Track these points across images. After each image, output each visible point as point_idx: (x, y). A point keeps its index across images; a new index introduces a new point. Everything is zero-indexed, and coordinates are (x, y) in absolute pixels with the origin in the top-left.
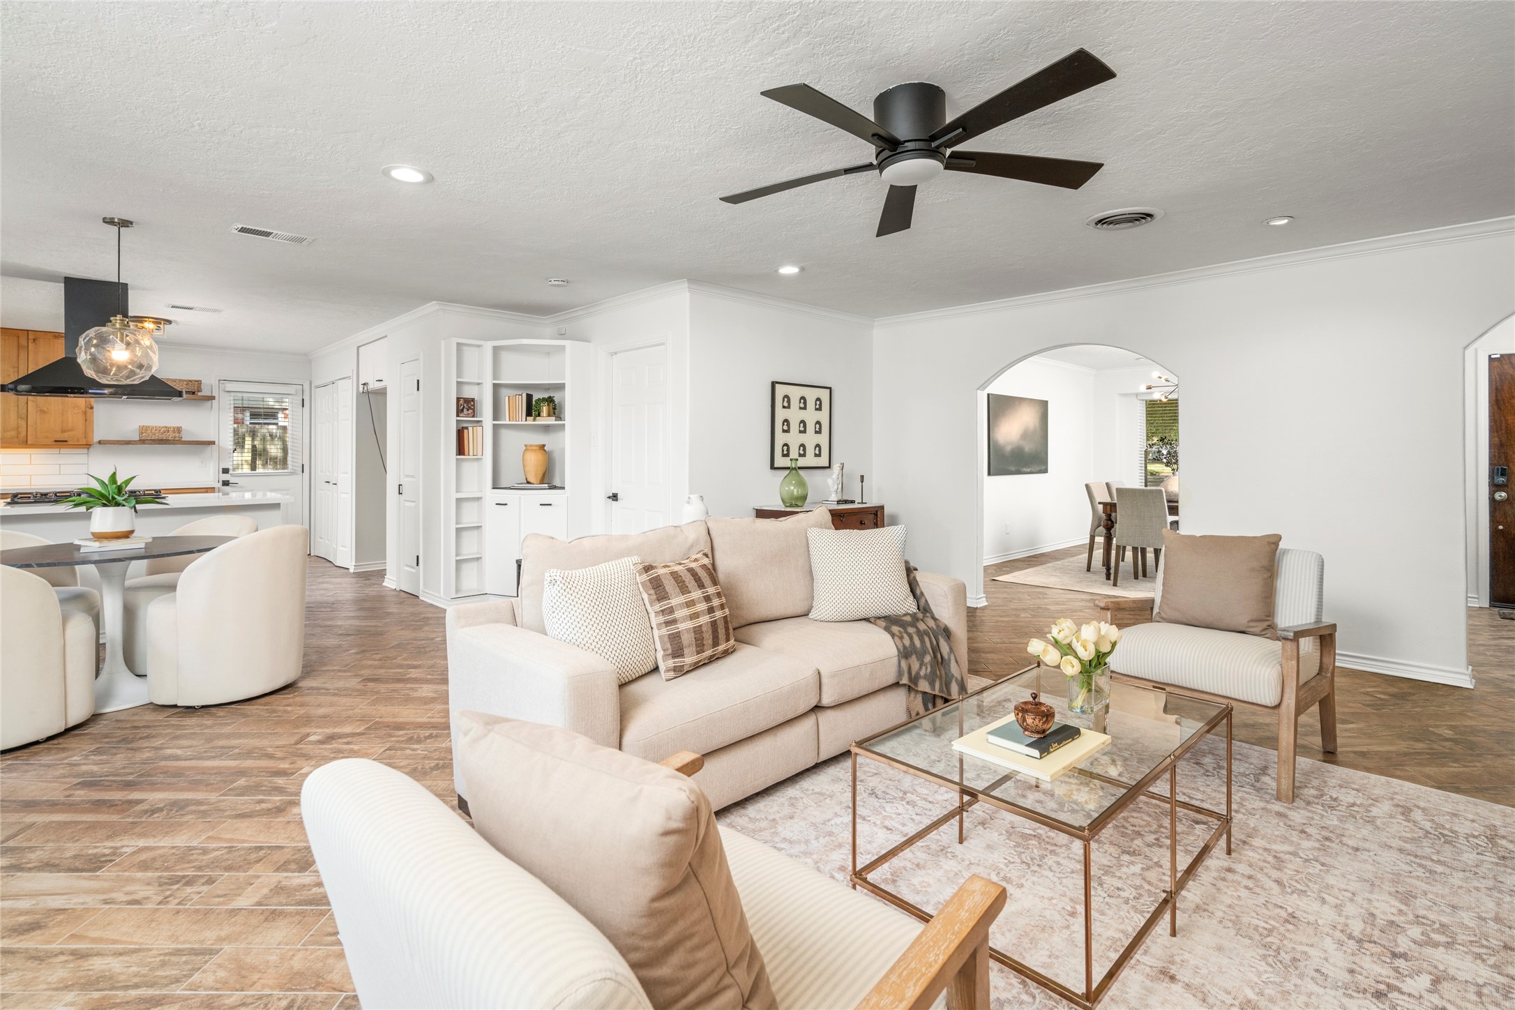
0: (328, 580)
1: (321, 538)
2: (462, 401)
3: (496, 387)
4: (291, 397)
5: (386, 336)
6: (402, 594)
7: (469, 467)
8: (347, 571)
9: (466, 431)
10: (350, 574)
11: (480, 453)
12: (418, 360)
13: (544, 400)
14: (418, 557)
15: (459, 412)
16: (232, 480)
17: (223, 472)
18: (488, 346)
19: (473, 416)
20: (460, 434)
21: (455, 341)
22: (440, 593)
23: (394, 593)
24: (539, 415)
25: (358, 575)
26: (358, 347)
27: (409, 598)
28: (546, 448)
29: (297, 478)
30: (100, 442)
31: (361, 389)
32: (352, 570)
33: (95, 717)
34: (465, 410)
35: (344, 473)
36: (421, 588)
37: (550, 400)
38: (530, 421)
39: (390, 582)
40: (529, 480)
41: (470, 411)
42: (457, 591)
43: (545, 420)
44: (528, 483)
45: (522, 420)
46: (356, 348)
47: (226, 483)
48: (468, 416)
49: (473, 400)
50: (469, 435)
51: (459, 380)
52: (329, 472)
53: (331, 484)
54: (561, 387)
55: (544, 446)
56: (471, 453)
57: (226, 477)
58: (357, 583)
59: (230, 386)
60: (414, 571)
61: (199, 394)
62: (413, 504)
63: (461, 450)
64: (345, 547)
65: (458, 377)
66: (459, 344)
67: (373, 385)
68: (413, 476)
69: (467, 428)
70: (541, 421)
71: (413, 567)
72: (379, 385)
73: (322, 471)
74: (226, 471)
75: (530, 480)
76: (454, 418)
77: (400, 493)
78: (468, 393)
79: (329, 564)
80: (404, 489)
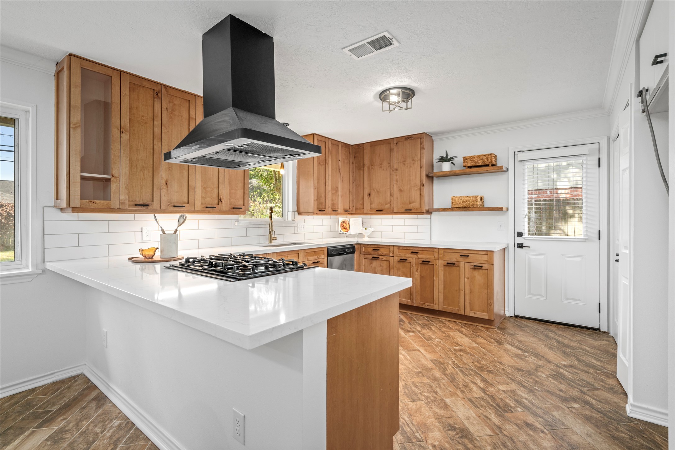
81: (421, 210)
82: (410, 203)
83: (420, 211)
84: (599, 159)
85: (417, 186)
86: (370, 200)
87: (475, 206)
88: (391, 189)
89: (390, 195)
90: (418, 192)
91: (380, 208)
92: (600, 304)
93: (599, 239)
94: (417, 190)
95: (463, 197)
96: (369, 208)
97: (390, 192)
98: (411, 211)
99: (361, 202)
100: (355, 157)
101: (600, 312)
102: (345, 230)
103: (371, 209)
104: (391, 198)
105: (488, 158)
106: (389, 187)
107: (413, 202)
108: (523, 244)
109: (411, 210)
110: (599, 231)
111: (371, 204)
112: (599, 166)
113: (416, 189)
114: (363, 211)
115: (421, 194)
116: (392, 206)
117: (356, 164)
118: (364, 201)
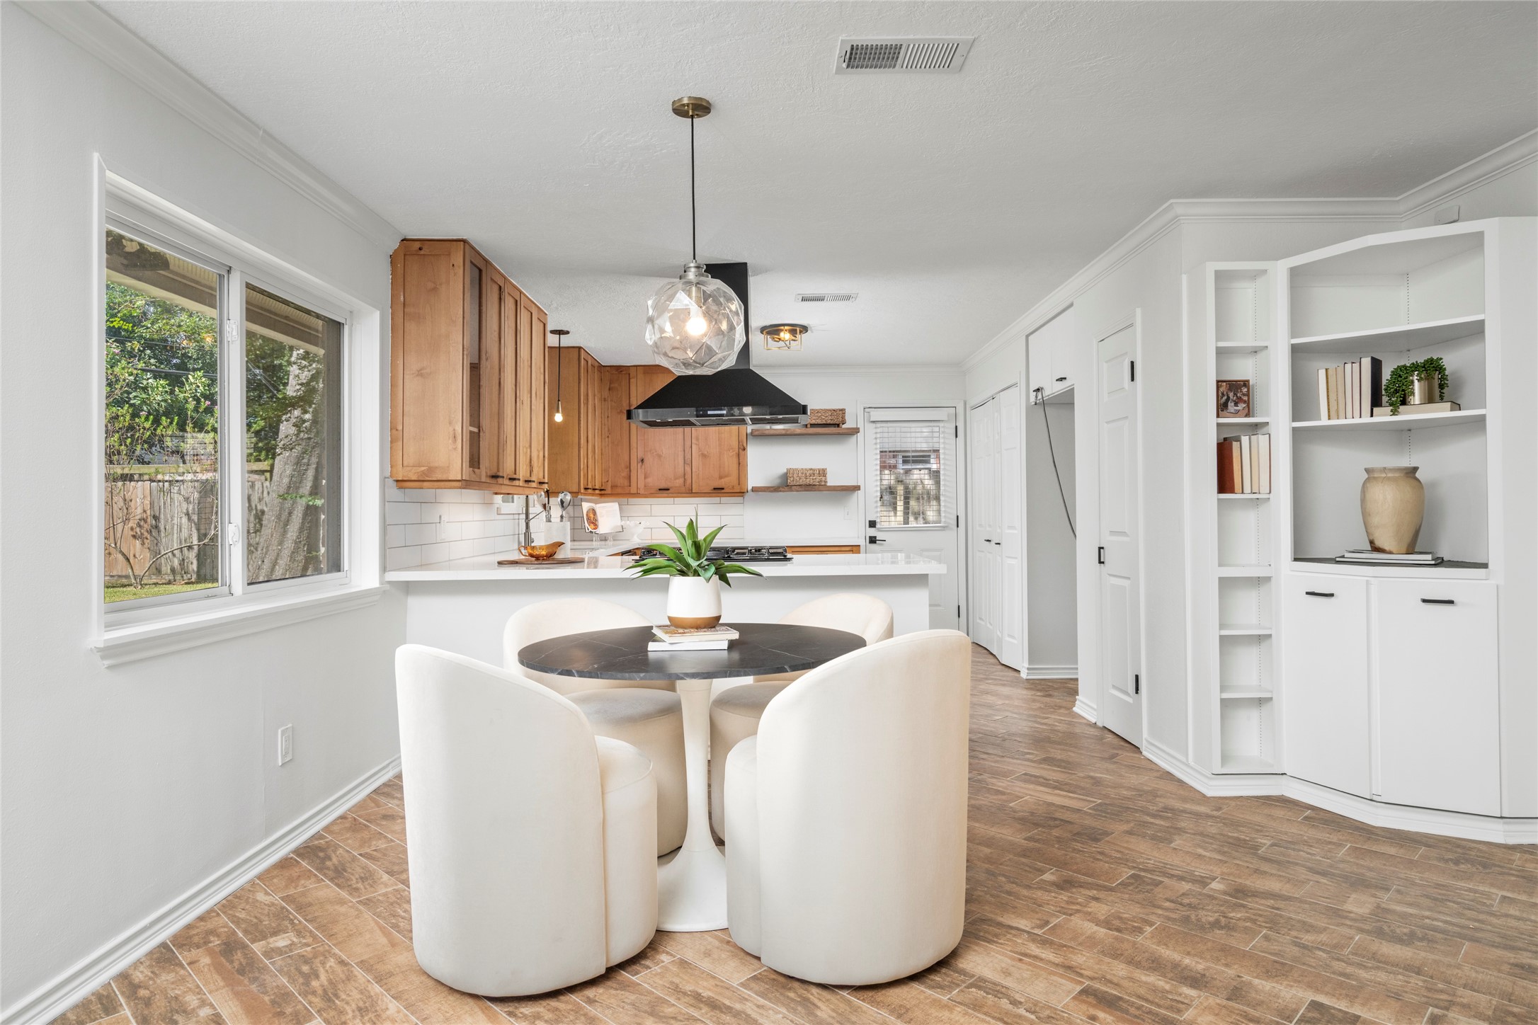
0: (993, 687)
1: (980, 619)
2: (1224, 388)
3: (1298, 352)
4: (941, 424)
5: (1071, 305)
6: (1110, 737)
7: (1245, 521)
8: (1015, 674)
9: (1235, 445)
10: (1020, 680)
11: (1265, 488)
12: (1131, 325)
13: (1415, 367)
14: (1137, 677)
15: (1222, 407)
16: (879, 536)
17: (870, 526)
18: (1280, 270)
19: (1248, 415)
20: (1224, 452)
21: (1212, 267)
22: (1187, 756)
23: (1092, 731)
24: (1404, 402)
25: (1034, 685)
26: (1027, 336)
27: (1121, 748)
28: (1417, 475)
29: (951, 534)
30: (755, 490)
31: (1032, 399)
32: (1024, 675)
33: (659, 938)
34: (1231, 405)
35: (1010, 527)
36: (1145, 735)
37: (1432, 369)
38: (1383, 416)
39: (1087, 708)
40: (1378, 543)
41: (1241, 406)
42: (1225, 758)
43: (1417, 412)
44: (1376, 549)
45: (1359, 414)
46: (1024, 337)
47: (873, 540)
48: (1236, 414)
49: (1246, 383)
50: (1244, 450)
51: (1221, 344)
52: (990, 526)
53: (993, 543)
54: (1475, 331)
55: (1415, 469)
56: (1247, 488)
57: (872, 532)
58: (1034, 701)
59: (876, 415)
60: (1130, 700)
61: (844, 426)
62: (1126, 583)
63: (1225, 482)
64: (1013, 637)
65: (1218, 339)
66: (1220, 276)
67: (1052, 389)
68: (1123, 534)
69: (1238, 439)
70: (1407, 415)
71: (1126, 693)
72: (1061, 387)
73: (980, 525)
74: (872, 524)
75: (1381, 542)
76: (1211, 420)
77: (1100, 562)
78: (1241, 370)
79: (992, 660)
80: (1107, 556)
81: (741, 488)
82: (721, 478)
83: (738, 491)
84: (956, 427)
85: (732, 449)
86: (645, 469)
87: (823, 483)
88: (686, 452)
89: (684, 463)
90: (735, 460)
91: (663, 486)
92: (959, 606)
93: (958, 526)
94: (733, 455)
95: (806, 469)
96: (641, 485)
97: (684, 457)
98: (723, 491)
99: (624, 474)
100: (609, 389)
101: (959, 616)
102: (592, 526)
103: (645, 486)
104: (686, 468)
105: (838, 415)
106: (682, 449)
107: (726, 476)
108: (875, 537)
109: (723, 489)
110: (958, 516)
111: (645, 478)
112: (956, 437)
113: (731, 454)
114: (630, 490)
115: (739, 464)
116: (689, 481)
117: (613, 404)
118: (630, 471)
